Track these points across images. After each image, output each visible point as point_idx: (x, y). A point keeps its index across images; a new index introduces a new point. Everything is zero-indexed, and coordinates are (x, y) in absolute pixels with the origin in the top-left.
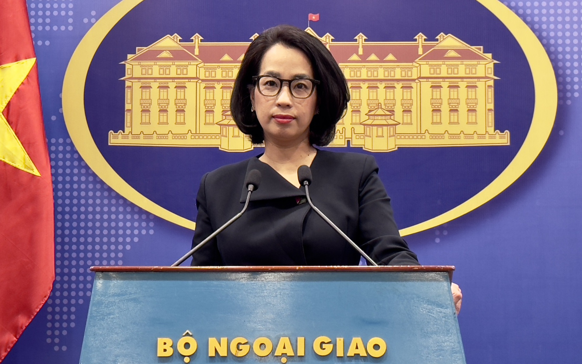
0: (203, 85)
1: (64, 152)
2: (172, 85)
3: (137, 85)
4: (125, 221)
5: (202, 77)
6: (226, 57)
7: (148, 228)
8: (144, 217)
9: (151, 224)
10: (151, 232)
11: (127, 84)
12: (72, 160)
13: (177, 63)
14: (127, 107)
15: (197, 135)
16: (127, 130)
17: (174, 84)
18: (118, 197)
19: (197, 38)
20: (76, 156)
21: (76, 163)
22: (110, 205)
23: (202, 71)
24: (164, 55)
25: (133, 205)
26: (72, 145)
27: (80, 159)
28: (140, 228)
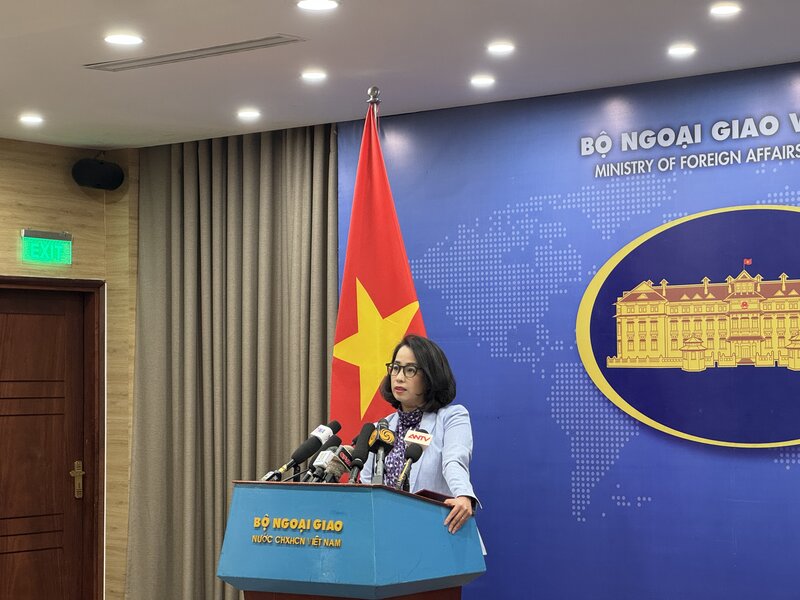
0: (669, 319)
1: (579, 373)
2: (648, 320)
3: (624, 321)
4: (620, 425)
5: (669, 313)
6: (685, 297)
7: (635, 431)
8: (632, 422)
9: (637, 428)
10: (637, 434)
11: (618, 320)
12: (584, 379)
13: (651, 303)
14: (619, 338)
15: (666, 359)
16: (619, 356)
17: (650, 320)
18: (615, 407)
19: (664, 283)
20: (586, 376)
21: (586, 382)
22: (609, 413)
23: (668, 308)
24: (642, 297)
25: (625, 413)
26: (583, 367)
27: (589, 378)
28: (630, 431)
